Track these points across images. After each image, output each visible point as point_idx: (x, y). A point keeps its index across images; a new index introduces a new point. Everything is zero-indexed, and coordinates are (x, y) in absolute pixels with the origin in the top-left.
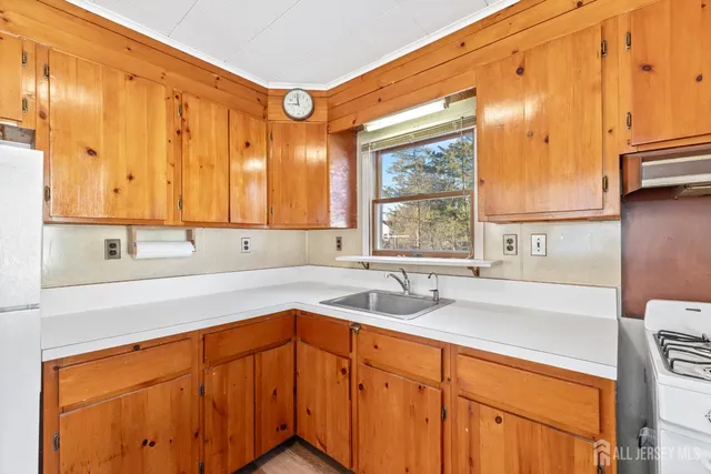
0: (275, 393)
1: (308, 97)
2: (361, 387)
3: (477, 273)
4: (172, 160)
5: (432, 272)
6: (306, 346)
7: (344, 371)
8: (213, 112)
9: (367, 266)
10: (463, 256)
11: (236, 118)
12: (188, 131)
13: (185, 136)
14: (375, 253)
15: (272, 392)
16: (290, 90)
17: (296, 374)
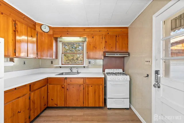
0: (44, 97)
1: (48, 27)
2: (67, 89)
3: (84, 67)
4: (13, 39)
5: (77, 68)
6: (51, 85)
7: (63, 88)
8: (24, 27)
9: (61, 67)
10: (82, 65)
11: (29, 29)
12: (17, 31)
13: (16, 32)
14: (62, 64)
15: (43, 97)
16: (43, 25)
17: (48, 92)
